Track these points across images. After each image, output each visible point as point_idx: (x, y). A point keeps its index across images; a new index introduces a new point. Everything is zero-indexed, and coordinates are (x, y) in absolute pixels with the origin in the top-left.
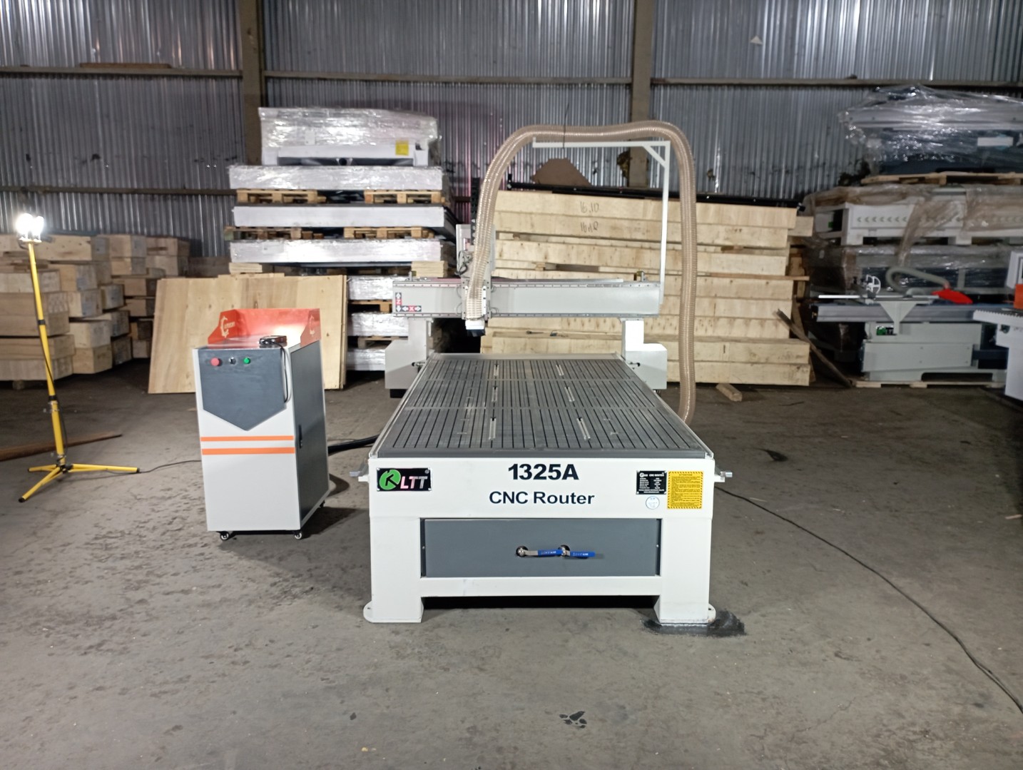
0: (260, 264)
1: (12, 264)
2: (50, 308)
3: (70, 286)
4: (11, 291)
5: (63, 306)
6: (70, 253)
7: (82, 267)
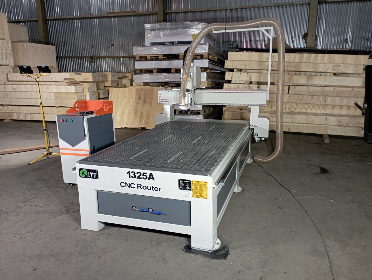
0: (143, 82)
1: (66, 83)
3: (86, 90)
4: (67, 92)
6: (86, 79)
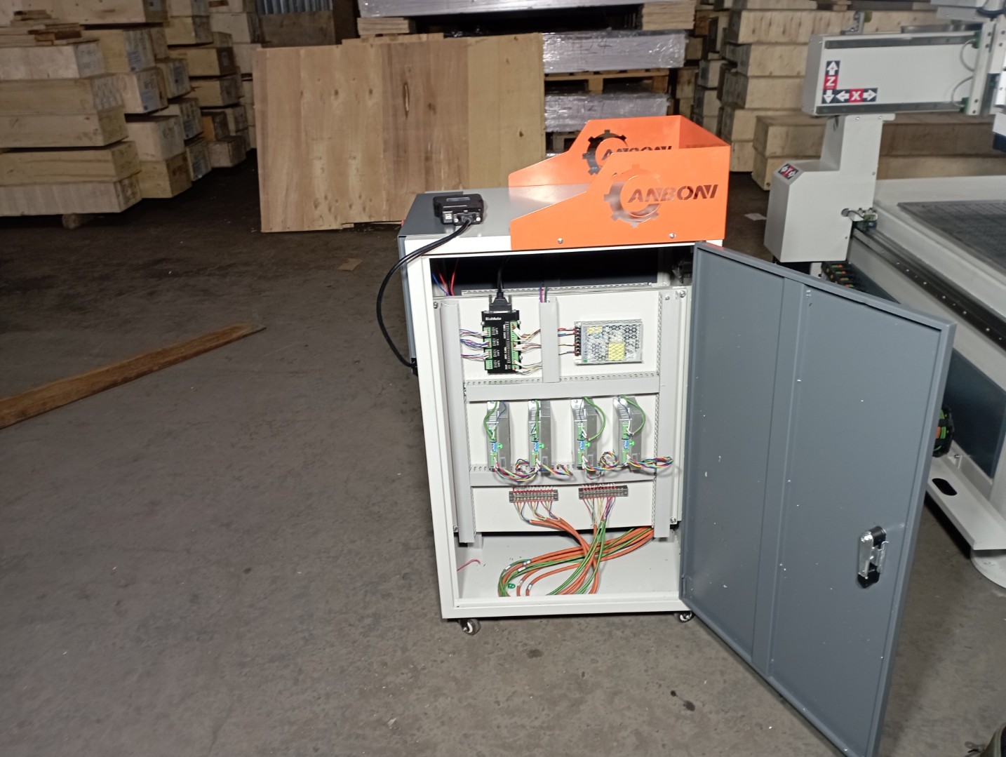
0: (405, 18)
1: (31, 32)
2: (98, 101)
3: (120, 66)
5: (115, 98)
6: (112, 11)
7: (131, 33)
